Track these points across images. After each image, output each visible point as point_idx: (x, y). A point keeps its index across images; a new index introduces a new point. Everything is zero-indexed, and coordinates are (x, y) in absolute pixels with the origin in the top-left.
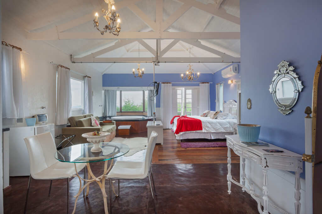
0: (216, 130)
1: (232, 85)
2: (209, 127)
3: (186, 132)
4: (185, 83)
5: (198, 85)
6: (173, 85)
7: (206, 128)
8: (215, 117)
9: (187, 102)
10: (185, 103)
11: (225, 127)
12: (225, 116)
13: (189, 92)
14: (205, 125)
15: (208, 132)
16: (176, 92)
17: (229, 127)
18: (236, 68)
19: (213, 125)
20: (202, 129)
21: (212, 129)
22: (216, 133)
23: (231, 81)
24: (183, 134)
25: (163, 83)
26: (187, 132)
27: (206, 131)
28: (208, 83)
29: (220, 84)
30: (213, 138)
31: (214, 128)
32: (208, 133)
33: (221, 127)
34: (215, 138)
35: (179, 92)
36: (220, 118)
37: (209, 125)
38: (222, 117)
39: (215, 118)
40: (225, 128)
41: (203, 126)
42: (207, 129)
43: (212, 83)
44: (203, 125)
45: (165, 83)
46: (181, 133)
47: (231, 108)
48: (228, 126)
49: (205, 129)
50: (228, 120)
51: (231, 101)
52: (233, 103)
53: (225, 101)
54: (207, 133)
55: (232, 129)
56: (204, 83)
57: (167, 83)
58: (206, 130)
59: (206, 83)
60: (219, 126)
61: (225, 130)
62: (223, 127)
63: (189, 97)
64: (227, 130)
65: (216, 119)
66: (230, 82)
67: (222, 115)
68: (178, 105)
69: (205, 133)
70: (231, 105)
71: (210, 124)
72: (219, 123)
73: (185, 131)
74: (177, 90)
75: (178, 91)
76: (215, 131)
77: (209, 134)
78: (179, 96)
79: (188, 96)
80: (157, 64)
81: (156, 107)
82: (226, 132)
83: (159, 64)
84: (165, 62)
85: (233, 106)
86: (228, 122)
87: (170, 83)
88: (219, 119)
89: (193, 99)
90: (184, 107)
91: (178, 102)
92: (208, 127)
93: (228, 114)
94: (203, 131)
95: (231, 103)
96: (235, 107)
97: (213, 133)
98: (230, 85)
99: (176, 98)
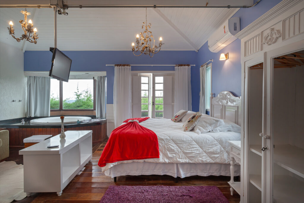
0: (189, 158)
1: (227, 62)
2: (173, 150)
3: (121, 162)
4: (152, 65)
5: (173, 69)
6: (133, 69)
7: (168, 153)
8: (189, 127)
9: (157, 95)
10: (154, 97)
11: (211, 150)
12: (210, 125)
13: (160, 79)
14: (165, 147)
15: (171, 161)
16: (140, 80)
17: (219, 151)
18: (235, 24)
19: (184, 146)
20: (157, 156)
21: (181, 154)
22: (191, 163)
23: (226, 55)
24: (115, 166)
25: (117, 65)
26: (125, 162)
27: (167, 161)
28: (188, 65)
29: (205, 66)
30: (183, 176)
31: (185, 153)
32: (172, 164)
33: (201, 150)
34: (188, 175)
35: (144, 80)
36: (200, 129)
37: (174, 147)
38: (204, 127)
39: (191, 128)
40: (210, 154)
41: (160, 147)
42: (170, 155)
43: (195, 65)
44: (161, 144)
45: (120, 65)
46: (111, 165)
47: (225, 106)
48: (218, 148)
49: (166, 155)
50: (218, 134)
51: (226, 92)
52: (229, 97)
53: (214, 94)
54: (169, 163)
55: (225, 156)
56: (181, 65)
57: (124, 65)
58: (168, 158)
59: (185, 65)
60: (196, 149)
61: (211, 158)
62: (205, 152)
63: (160, 87)
64: (216, 158)
65: (192, 130)
66: (222, 57)
67: (204, 123)
68: (142, 101)
69: (165, 164)
70: (225, 101)
71: (176, 143)
72: (197, 142)
73: (118, 160)
74: (140, 76)
75: (142, 78)
76: (187, 161)
77: (175, 166)
78: (144, 87)
79: (158, 87)
80: (62, 10)
81: (107, 104)
82: (212, 161)
83: (66, 11)
84: (81, 7)
85: (229, 104)
86: (217, 140)
87: (127, 66)
88: (198, 133)
89: (165, 90)
90: (151, 104)
91: (142, 95)
92: (171, 151)
93: (217, 121)
94: (162, 159)
95: (225, 97)
96: (232, 105)
97: (183, 164)
98: (224, 62)
99: (140, 90)
